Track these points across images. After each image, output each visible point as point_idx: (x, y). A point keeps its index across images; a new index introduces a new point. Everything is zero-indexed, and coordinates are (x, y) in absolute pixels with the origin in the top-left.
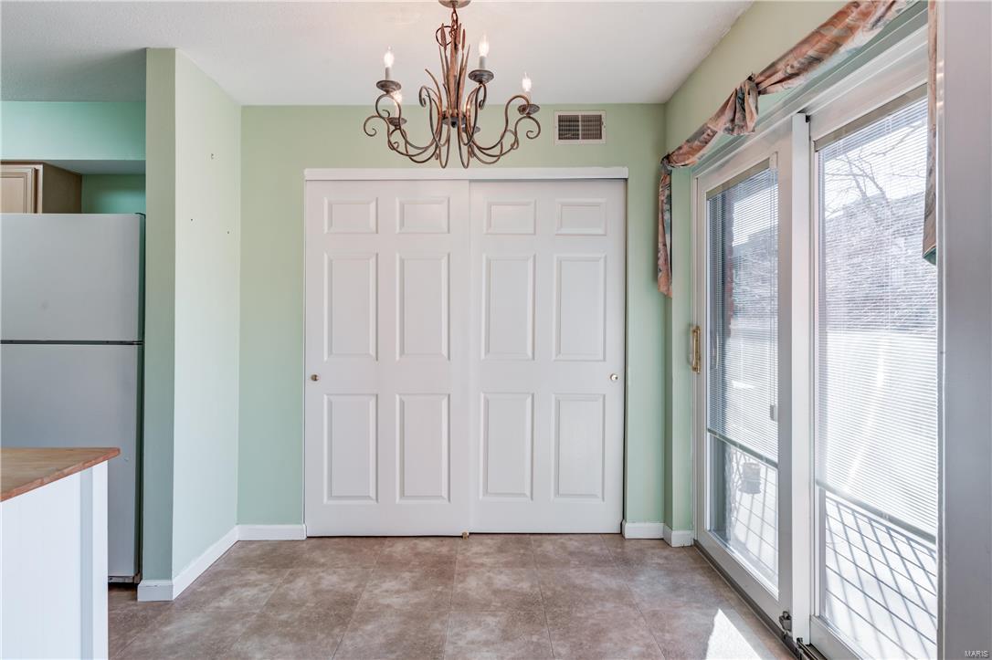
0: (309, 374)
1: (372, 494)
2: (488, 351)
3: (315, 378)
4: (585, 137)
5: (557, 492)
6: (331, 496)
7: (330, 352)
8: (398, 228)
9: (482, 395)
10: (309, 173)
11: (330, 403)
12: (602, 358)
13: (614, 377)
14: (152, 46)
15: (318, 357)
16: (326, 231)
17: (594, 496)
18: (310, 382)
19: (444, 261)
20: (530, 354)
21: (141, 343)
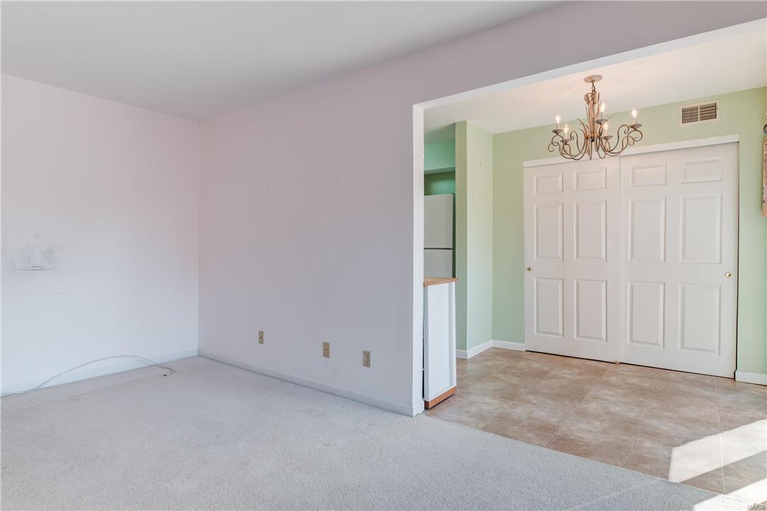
0: (526, 267)
1: (561, 332)
2: (632, 256)
3: (529, 269)
4: (702, 119)
5: (683, 346)
6: (538, 331)
7: (537, 256)
8: (575, 187)
9: (629, 283)
10: (526, 164)
11: (537, 283)
12: (719, 262)
13: (728, 275)
14: (458, 121)
15: (531, 258)
16: (535, 192)
17: (713, 351)
18: (527, 272)
19: (603, 206)
20: (662, 258)
21: (454, 249)
